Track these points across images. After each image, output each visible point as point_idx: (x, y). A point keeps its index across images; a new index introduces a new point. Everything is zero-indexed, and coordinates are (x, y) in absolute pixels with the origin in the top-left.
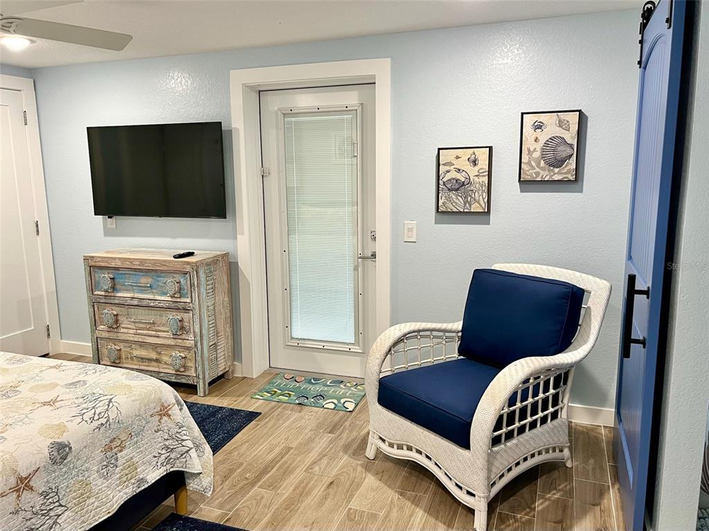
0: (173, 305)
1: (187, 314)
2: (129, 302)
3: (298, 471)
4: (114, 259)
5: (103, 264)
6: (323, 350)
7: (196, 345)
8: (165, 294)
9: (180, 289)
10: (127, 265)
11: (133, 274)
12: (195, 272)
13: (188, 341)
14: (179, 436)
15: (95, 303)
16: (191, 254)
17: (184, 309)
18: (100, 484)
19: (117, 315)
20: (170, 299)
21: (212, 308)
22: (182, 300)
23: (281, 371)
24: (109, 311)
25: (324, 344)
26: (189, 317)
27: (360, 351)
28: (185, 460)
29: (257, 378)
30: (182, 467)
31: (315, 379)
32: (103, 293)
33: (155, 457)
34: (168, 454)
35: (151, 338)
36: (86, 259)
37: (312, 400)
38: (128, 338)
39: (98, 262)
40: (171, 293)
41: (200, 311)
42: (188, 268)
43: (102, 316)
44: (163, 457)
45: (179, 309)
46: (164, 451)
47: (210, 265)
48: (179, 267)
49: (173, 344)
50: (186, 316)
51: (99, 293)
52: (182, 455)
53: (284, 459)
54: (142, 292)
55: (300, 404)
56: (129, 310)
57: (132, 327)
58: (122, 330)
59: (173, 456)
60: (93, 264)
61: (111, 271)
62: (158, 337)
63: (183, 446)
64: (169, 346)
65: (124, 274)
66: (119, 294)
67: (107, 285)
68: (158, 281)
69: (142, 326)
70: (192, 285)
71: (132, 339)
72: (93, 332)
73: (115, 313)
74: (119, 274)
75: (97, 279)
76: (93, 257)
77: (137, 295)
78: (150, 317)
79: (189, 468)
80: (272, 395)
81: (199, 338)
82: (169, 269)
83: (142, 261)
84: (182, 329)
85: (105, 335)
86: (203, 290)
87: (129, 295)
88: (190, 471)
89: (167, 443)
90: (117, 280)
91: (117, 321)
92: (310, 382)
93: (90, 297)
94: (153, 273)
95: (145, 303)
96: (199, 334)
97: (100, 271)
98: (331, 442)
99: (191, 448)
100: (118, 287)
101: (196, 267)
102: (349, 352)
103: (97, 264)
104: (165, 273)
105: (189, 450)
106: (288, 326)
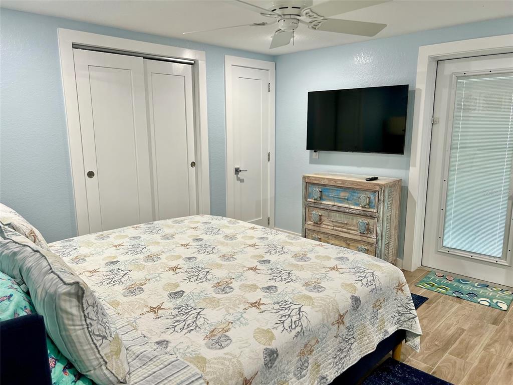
0: (362, 213)
1: (372, 220)
2: (331, 208)
3: (477, 348)
4: (324, 178)
5: (315, 182)
6: (471, 259)
7: (377, 242)
8: (358, 205)
9: (370, 202)
10: (332, 183)
11: (335, 190)
12: (382, 191)
13: (371, 239)
14: (408, 306)
15: (307, 206)
16: (376, 179)
17: (371, 216)
18: (370, 328)
19: (321, 216)
20: (361, 208)
21: (389, 217)
22: (370, 210)
23: (432, 270)
24: (316, 213)
25: (472, 255)
26: (374, 223)
27: (507, 265)
28: (411, 323)
29: (414, 272)
30: (408, 328)
31: (464, 280)
32: (313, 201)
33: (392, 317)
34: (399, 317)
35: (344, 234)
36: (304, 178)
37: (467, 296)
38: (328, 232)
39: (313, 180)
40: (363, 204)
41: (383, 218)
42: (378, 188)
43: (310, 215)
44: (396, 318)
45: (367, 216)
46: (397, 315)
47: (391, 187)
48: (371, 187)
49: (360, 239)
50: (371, 222)
51: (310, 200)
52: (409, 320)
53: (461, 337)
54: (340, 202)
55: (458, 297)
56: (330, 213)
57: (330, 224)
58: (324, 226)
59: (402, 319)
60: (309, 181)
61: (319, 187)
62: (349, 233)
63: (411, 313)
64: (356, 241)
65: (329, 189)
66: (324, 202)
67: (317, 196)
68: (353, 195)
69: (338, 224)
70: (379, 200)
71: (330, 232)
72: (303, 225)
73: (320, 214)
74: (325, 189)
75: (310, 191)
76: (309, 177)
77: (336, 204)
78: (345, 219)
79: (414, 330)
80: (432, 286)
81: (380, 238)
82: (363, 188)
83: (343, 182)
84: (368, 230)
85: (311, 227)
86: (386, 204)
87: (331, 203)
88: (413, 332)
89: (399, 309)
90: (323, 193)
91: (320, 220)
92: (459, 281)
93: (303, 202)
94: (351, 190)
95: (342, 209)
96: (380, 235)
97: (312, 186)
98: (497, 332)
99: (416, 316)
100: (324, 197)
101: (383, 187)
102: (496, 264)
103: (311, 181)
104: (359, 190)
105: (415, 317)
106: (440, 237)
